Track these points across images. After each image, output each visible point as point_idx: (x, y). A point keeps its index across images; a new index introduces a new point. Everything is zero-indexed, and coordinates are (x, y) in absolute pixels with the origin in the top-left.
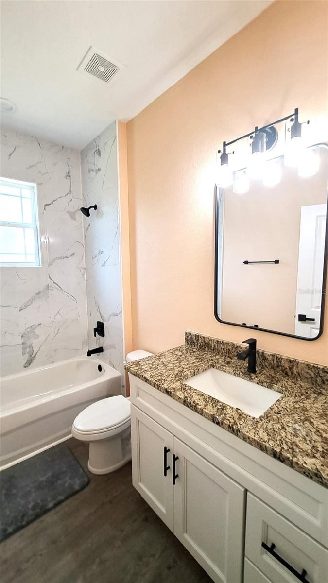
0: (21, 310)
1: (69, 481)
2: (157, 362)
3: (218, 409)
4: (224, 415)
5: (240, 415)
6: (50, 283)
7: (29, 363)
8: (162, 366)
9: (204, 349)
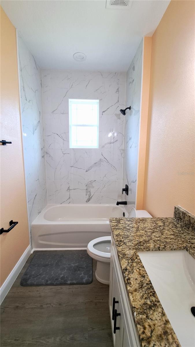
0: (87, 171)
1: (82, 275)
2: (135, 225)
3: (145, 304)
4: (144, 317)
5: (166, 333)
6: (102, 158)
7: (88, 200)
8: (135, 229)
9: (188, 228)
